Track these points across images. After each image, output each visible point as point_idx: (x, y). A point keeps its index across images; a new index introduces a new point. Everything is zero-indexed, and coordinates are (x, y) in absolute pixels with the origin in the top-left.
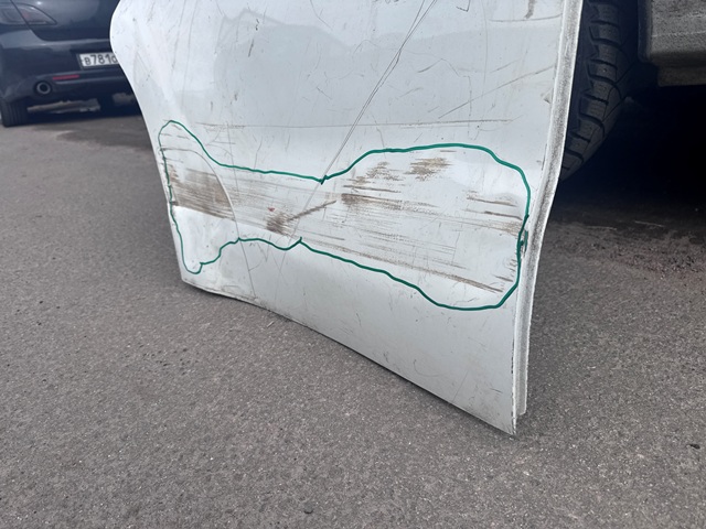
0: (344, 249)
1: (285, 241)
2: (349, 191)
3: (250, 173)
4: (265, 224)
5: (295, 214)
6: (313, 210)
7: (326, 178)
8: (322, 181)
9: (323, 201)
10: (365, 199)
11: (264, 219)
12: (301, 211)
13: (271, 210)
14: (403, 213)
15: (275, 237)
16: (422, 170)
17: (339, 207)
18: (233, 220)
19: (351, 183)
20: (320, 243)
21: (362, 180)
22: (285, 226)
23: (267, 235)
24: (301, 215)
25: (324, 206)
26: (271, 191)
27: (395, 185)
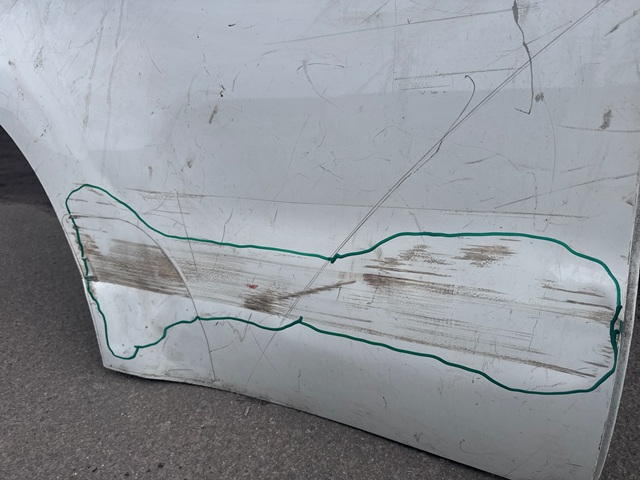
0: (370, 332)
1: (274, 321)
2: (375, 272)
3: (218, 247)
4: (242, 301)
5: (293, 293)
6: (321, 289)
7: (337, 256)
8: (332, 260)
9: (337, 280)
10: (401, 281)
11: (240, 296)
12: (302, 289)
13: (252, 287)
14: (455, 297)
15: (258, 316)
16: (479, 257)
17: (362, 288)
18: (188, 296)
19: (377, 264)
20: (333, 324)
21: (393, 261)
22: (276, 305)
23: (245, 313)
24: (302, 293)
25: (338, 286)
26: (251, 267)
27: (442, 269)
